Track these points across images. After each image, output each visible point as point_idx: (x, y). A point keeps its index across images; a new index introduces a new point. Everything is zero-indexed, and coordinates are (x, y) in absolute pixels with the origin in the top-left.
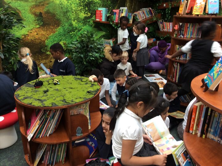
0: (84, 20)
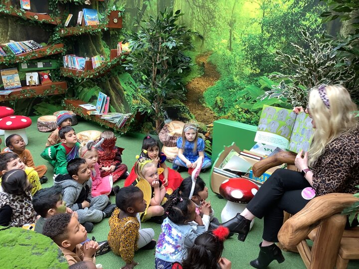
0: (249, 77)
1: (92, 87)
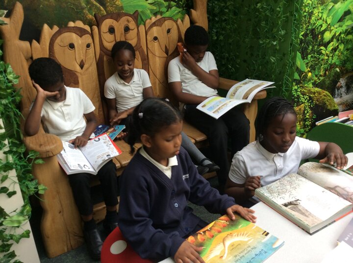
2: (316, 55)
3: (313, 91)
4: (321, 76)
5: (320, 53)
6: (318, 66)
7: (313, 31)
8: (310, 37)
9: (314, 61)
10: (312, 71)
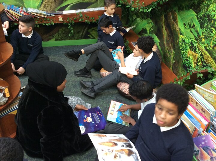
1: (145, 19)
2: (209, 31)
3: (204, 51)
4: (210, 46)
5: (212, 32)
6: (209, 39)
7: (208, 16)
8: (206, 18)
9: (207, 34)
10: (205, 39)
